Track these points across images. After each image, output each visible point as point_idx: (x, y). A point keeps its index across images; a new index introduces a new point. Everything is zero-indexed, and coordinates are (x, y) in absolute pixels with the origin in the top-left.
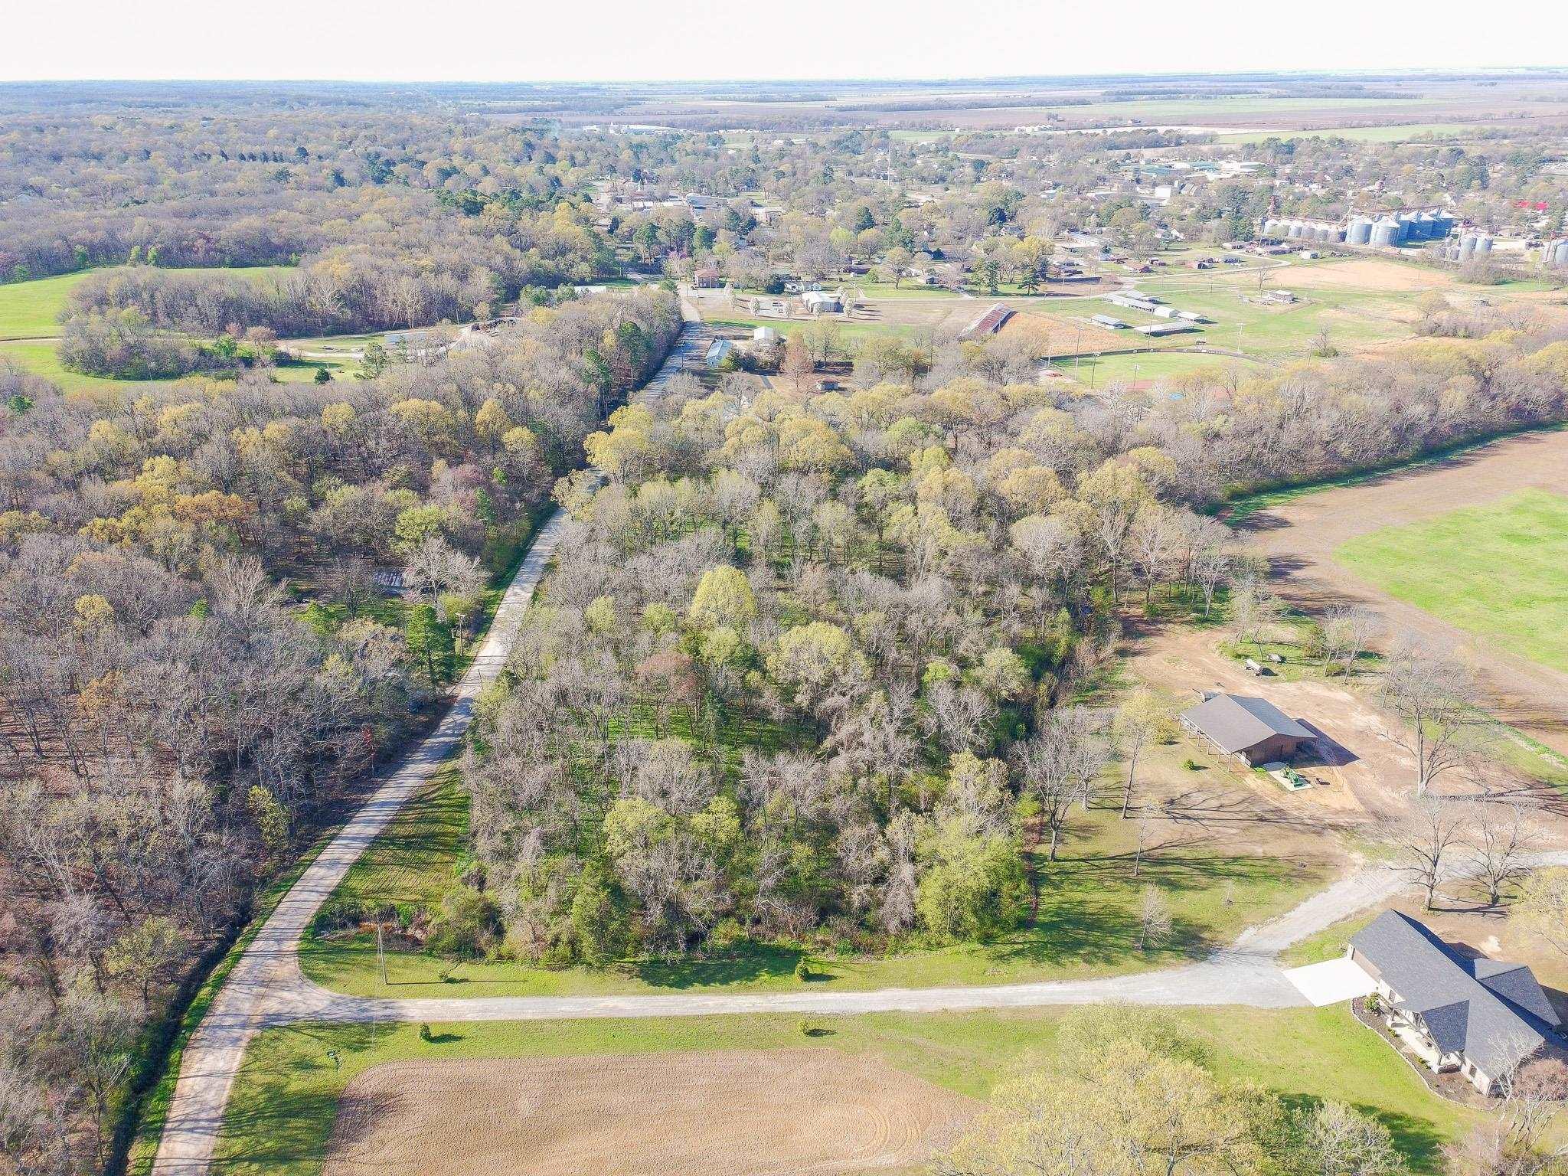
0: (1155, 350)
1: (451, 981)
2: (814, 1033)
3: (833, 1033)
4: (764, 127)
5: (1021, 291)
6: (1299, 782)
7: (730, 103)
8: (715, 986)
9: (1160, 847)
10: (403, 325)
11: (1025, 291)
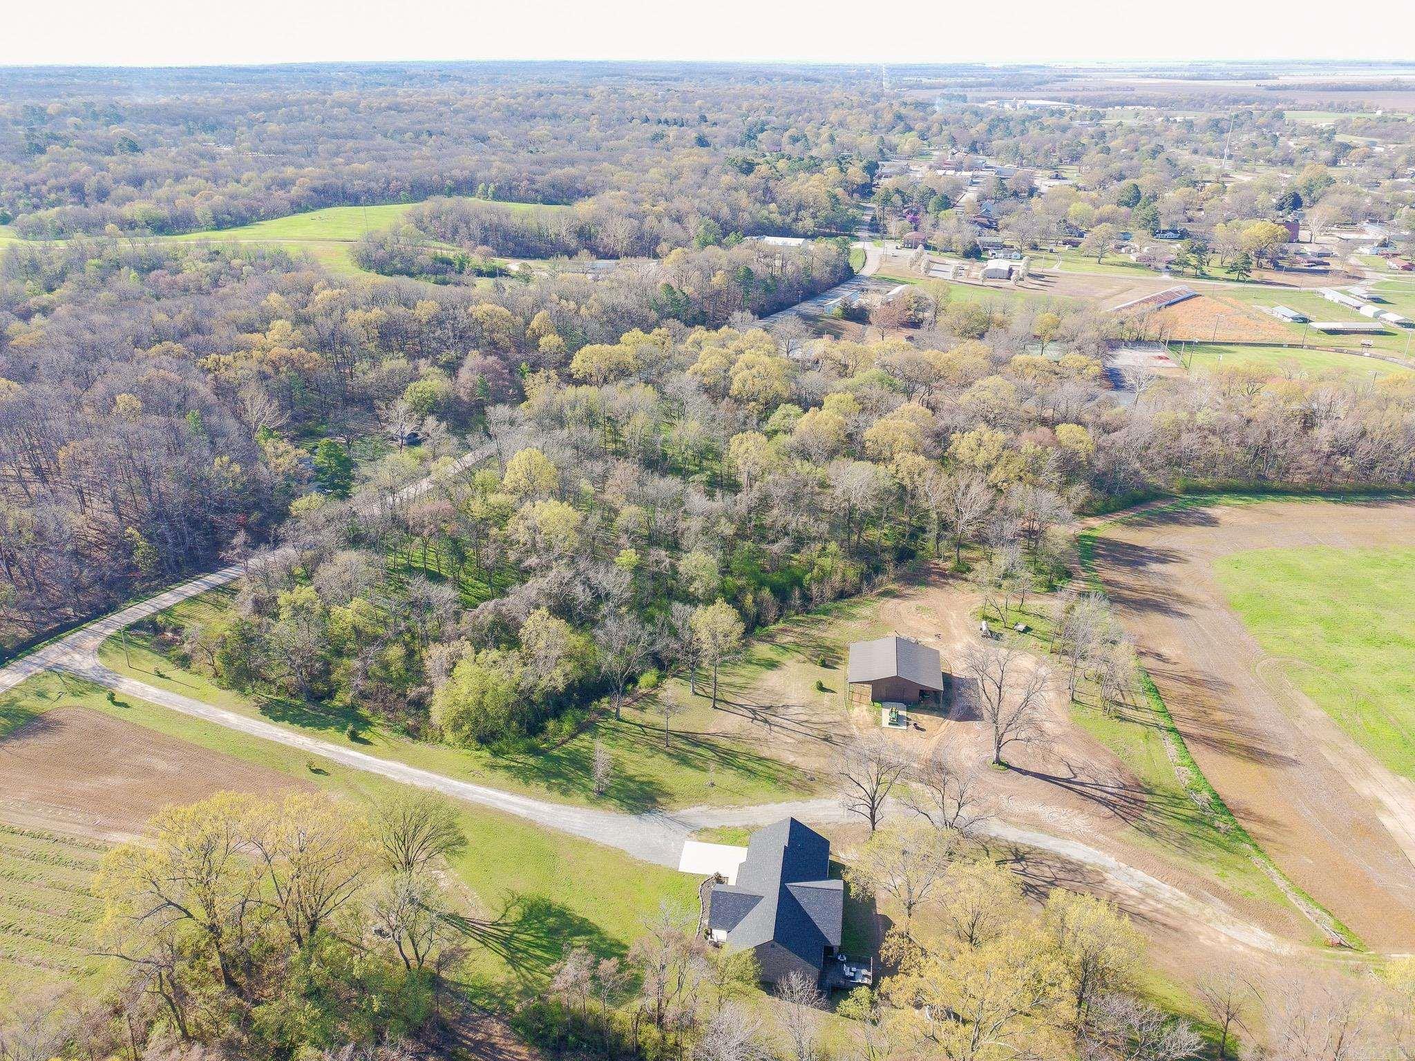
0: (1310, 347)
1: (161, 676)
2: (317, 771)
3: (327, 774)
4: (1162, 103)
5: (1228, 276)
6: (897, 721)
7: (1158, 81)
8: (297, 726)
9: (714, 734)
10: (614, 256)
11: (1234, 276)
